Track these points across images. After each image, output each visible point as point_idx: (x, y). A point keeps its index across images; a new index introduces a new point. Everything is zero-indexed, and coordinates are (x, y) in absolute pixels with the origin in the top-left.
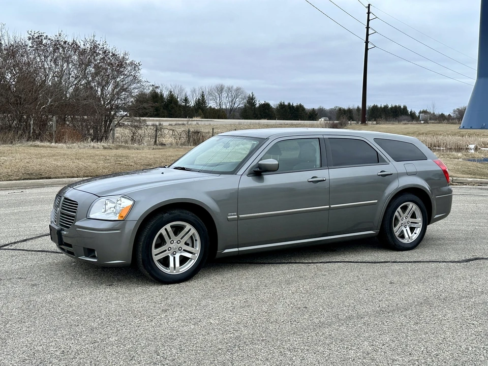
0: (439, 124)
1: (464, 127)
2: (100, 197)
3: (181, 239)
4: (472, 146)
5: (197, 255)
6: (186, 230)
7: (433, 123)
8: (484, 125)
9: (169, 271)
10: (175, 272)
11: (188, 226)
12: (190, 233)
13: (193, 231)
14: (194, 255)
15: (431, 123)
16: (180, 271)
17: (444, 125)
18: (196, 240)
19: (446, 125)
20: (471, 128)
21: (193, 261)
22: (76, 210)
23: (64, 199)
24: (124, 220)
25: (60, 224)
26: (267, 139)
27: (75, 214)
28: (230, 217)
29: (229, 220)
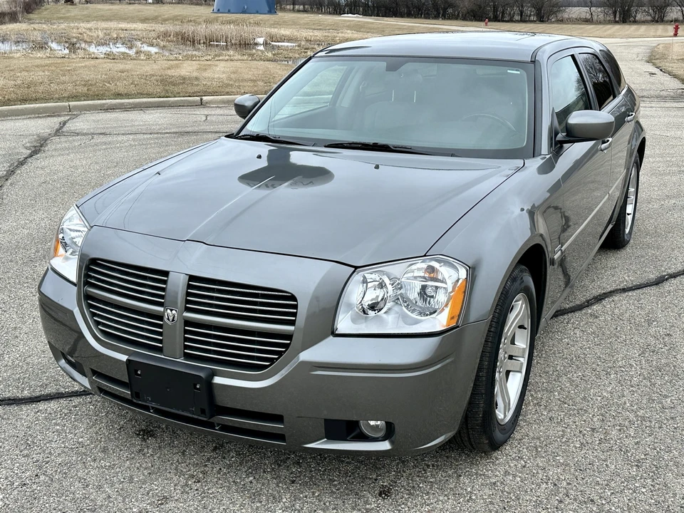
0: (180, 5)
1: (219, 10)
8: (246, 7)
13: (525, 308)
17: (184, 6)
19: (188, 6)
20: (229, 12)
22: (294, 315)
23: (189, 280)
24: (458, 327)
25: (187, 356)
26: (533, 62)
27: (291, 328)
28: (556, 256)
29: (554, 264)
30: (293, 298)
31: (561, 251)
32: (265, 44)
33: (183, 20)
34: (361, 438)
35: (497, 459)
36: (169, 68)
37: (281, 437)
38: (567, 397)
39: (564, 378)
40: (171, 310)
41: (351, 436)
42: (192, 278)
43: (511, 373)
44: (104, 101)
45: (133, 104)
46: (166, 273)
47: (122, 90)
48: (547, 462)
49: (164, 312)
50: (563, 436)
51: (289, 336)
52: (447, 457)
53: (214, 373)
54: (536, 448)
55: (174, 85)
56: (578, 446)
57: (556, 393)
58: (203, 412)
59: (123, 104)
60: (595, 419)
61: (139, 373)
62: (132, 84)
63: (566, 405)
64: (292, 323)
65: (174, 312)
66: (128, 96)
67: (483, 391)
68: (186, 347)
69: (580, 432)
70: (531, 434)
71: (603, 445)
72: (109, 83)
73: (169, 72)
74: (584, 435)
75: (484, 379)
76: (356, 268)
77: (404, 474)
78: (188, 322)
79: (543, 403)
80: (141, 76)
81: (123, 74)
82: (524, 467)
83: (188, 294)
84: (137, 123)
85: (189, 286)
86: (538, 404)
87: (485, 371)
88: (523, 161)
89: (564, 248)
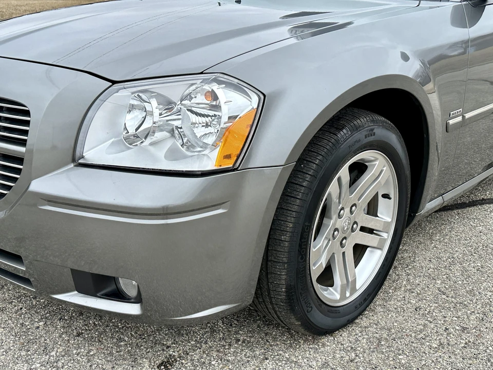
18: (386, 196)
21: (380, 251)
22: (26, 133)
24: (236, 169)
27: (22, 149)
28: (451, 122)
29: (449, 129)
30: (27, 113)
31: (464, 117)
34: (118, 295)
35: (324, 345)
37: (26, 281)
38: (450, 287)
39: (458, 266)
41: (103, 292)
43: (368, 249)
48: (384, 360)
50: (421, 331)
51: (21, 160)
52: (266, 334)
54: (380, 340)
56: (435, 346)
57: (439, 282)
60: (473, 317)
63: (444, 297)
64: (23, 143)
67: (285, 260)
69: (446, 329)
70: (383, 324)
71: (468, 350)
74: (448, 334)
75: (287, 244)
76: (114, 82)
77: (204, 346)
79: (418, 290)
82: (351, 361)
86: (411, 291)
87: (288, 235)
88: (418, 2)
89: (468, 116)
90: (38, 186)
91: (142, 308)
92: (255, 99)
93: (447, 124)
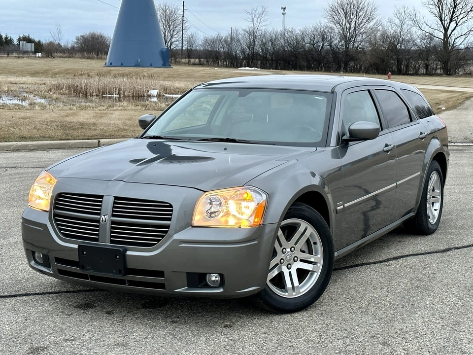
0: (71, 59)
1: (111, 64)
2: (205, 192)
3: (295, 244)
4: (155, 92)
5: (320, 265)
6: (301, 229)
7: (60, 57)
8: (139, 60)
9: (287, 294)
10: (294, 294)
11: (303, 225)
12: (308, 234)
13: (311, 230)
14: (316, 264)
15: (58, 57)
16: (301, 291)
18: (315, 243)
19: (80, 60)
21: (316, 274)
22: (171, 215)
23: (115, 199)
24: (260, 225)
25: (112, 242)
26: (332, 92)
27: (169, 222)
28: (338, 208)
29: (338, 212)
30: (171, 206)
31: (344, 206)
32: (159, 96)
33: (75, 74)
34: (207, 286)
36: (67, 116)
37: (162, 286)
40: (104, 216)
41: (202, 285)
42: (116, 198)
43: (310, 272)
44: (10, 143)
45: (36, 145)
46: (102, 197)
47: (25, 133)
49: (100, 218)
51: (168, 227)
53: (126, 250)
55: (74, 130)
58: (120, 272)
59: (27, 146)
61: (85, 253)
62: (34, 128)
64: (170, 219)
65: (106, 217)
66: (31, 139)
68: (112, 237)
72: (13, 127)
73: (68, 119)
78: (113, 223)
80: (42, 122)
81: (25, 121)
83: (114, 207)
84: (43, 160)
85: (115, 203)
88: (316, 148)
89: (346, 205)
90: (177, 236)
91: (223, 288)
92: (264, 197)
93: (336, 209)
